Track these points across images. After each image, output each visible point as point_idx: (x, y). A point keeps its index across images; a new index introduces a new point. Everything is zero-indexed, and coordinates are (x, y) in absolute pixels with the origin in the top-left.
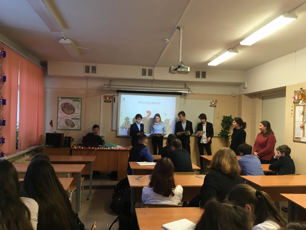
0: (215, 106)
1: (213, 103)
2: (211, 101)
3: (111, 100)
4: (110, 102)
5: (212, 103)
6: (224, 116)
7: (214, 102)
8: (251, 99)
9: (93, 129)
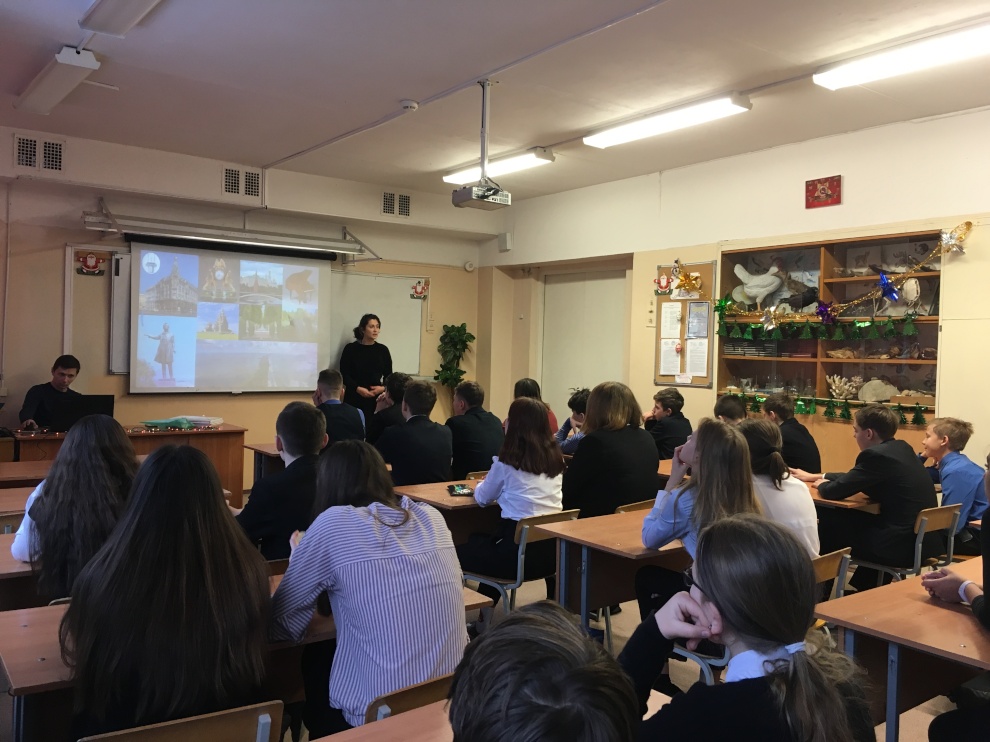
0: (425, 298)
1: (419, 289)
2: (414, 282)
3: (102, 266)
4: (101, 273)
5: (415, 288)
6: (445, 327)
7: (423, 284)
8: (513, 281)
9: (55, 368)
